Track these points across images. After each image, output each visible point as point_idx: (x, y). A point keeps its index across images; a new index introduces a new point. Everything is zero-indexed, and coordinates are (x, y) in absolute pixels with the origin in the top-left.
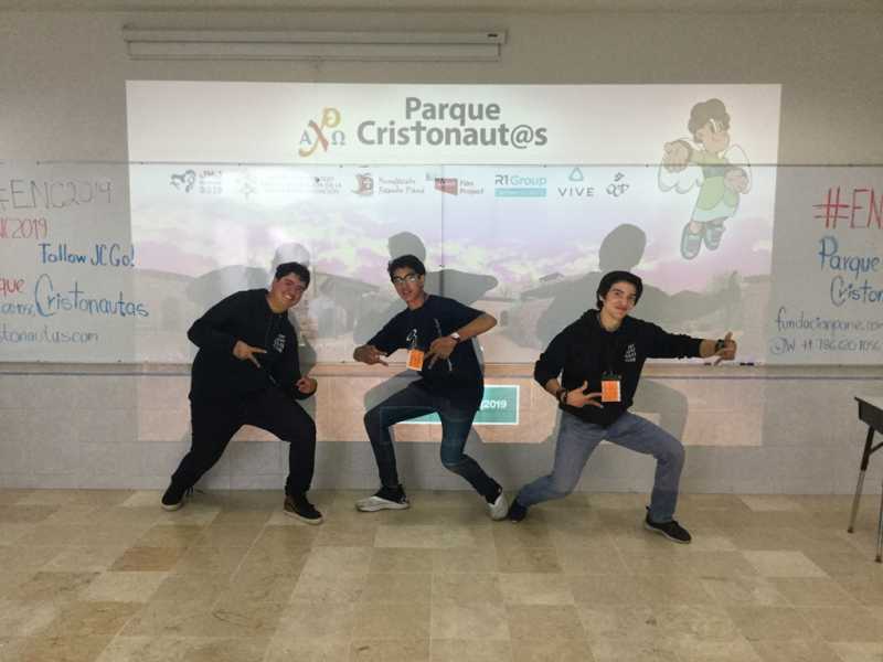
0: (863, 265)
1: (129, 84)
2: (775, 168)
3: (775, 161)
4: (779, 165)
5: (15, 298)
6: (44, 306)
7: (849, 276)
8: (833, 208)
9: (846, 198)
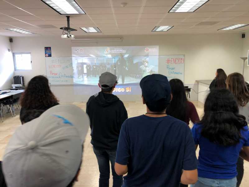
0: (173, 69)
1: (72, 48)
2: (158, 56)
3: (158, 55)
4: (159, 55)
5: (56, 76)
6: (60, 77)
7: (171, 71)
8: (168, 61)
9: (170, 59)
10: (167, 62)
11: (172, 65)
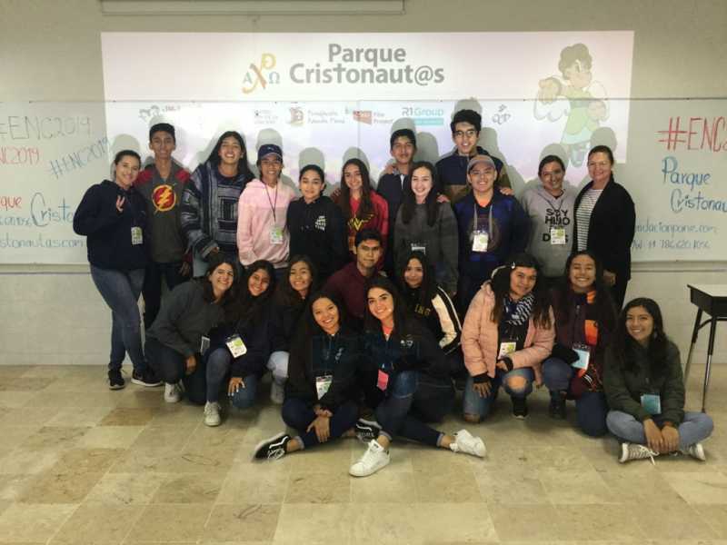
0: (697, 180)
1: (104, 35)
2: (628, 101)
3: (628, 96)
4: (631, 99)
5: (13, 212)
6: (39, 218)
7: (685, 188)
8: (673, 134)
9: (684, 126)
10: (666, 136)
11: (692, 160)
